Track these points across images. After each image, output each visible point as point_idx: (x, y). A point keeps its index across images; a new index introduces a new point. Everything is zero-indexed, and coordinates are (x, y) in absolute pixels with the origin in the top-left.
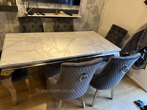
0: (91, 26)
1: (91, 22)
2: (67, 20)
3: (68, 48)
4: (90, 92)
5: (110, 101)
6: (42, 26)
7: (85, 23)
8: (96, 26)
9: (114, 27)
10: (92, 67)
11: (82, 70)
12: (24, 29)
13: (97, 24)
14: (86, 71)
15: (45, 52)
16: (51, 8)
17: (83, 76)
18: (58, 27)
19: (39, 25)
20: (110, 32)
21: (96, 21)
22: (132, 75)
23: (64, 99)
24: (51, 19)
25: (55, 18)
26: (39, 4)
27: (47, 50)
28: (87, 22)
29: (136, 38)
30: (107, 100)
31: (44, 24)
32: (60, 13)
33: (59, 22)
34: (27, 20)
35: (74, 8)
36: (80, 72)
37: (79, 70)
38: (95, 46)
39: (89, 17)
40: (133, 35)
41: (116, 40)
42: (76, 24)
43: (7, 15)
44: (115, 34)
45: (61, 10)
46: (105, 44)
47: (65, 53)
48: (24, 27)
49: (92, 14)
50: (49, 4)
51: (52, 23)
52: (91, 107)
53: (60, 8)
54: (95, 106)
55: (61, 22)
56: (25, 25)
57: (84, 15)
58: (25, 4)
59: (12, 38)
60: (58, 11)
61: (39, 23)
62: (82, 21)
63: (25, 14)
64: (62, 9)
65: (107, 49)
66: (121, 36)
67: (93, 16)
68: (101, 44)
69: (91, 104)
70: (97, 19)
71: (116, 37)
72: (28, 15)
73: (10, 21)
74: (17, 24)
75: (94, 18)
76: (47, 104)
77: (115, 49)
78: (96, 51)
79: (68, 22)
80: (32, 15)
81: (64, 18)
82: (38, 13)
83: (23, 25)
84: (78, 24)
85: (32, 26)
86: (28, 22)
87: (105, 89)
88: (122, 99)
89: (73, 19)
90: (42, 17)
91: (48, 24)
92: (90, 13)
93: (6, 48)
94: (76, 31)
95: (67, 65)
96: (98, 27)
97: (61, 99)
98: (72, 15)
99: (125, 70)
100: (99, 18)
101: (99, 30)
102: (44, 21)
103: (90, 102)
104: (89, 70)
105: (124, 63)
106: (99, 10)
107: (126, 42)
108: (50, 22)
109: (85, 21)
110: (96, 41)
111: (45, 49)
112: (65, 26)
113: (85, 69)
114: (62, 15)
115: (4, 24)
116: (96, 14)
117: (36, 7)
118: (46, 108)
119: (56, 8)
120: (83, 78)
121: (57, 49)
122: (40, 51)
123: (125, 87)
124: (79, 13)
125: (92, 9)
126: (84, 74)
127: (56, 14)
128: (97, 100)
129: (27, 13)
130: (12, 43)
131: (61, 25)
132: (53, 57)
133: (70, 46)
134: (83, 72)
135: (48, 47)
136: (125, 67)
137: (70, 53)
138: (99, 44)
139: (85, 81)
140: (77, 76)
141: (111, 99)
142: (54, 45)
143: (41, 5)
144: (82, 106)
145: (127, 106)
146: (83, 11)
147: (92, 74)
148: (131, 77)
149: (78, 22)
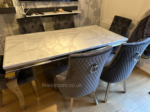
0: (92, 21)
1: (92, 17)
2: (67, 17)
3: (73, 43)
4: (101, 88)
5: (123, 94)
6: (42, 26)
7: (86, 19)
8: (97, 20)
9: (117, 18)
10: (102, 56)
11: (92, 60)
12: (24, 31)
13: (98, 18)
14: (96, 61)
15: (49, 49)
16: (49, 6)
17: (94, 67)
18: (59, 24)
19: (39, 25)
20: (113, 24)
21: (96, 16)
22: (142, 66)
23: (76, 96)
24: (50, 18)
25: (55, 16)
26: (37, 3)
27: (51, 47)
28: (88, 18)
29: (142, 26)
30: (119, 94)
31: (44, 24)
32: (59, 11)
33: (59, 19)
34: (26, 21)
35: (72, 4)
36: (90, 63)
37: (89, 61)
38: (100, 38)
39: (89, 12)
40: (138, 23)
41: (120, 31)
42: (76, 21)
43: (5, 19)
44: (119, 26)
45: (60, 8)
46: (111, 35)
47: (70, 48)
48: (24, 28)
49: (92, 8)
50: (46, 3)
51: (52, 22)
52: (104, 103)
53: (58, 6)
54: (108, 102)
55: (61, 20)
56: (25, 26)
57: (83, 10)
58: (22, 5)
59: (13, 40)
60: (57, 9)
61: (39, 23)
62: (82, 17)
63: (23, 15)
64: (60, 6)
65: (113, 40)
66: (125, 26)
67: (93, 11)
68: (106, 36)
69: (104, 100)
70: (98, 13)
71: (120, 28)
72: (27, 16)
73: (8, 24)
74: (17, 27)
75: (94, 12)
76: (57, 105)
77: (121, 39)
78: (102, 43)
79: (68, 19)
80: (31, 15)
81: (64, 15)
82: (37, 13)
83: (23, 27)
84: (78, 20)
85: (32, 27)
86: (27, 23)
87: (117, 81)
88: (136, 91)
89: (73, 16)
90: (41, 17)
91: (48, 24)
92: (90, 8)
93: (8, 50)
94: (77, 27)
95: (75, 56)
96: (99, 21)
97: (72, 97)
98: (71, 12)
99: (137, 58)
100: (100, 12)
101: (101, 24)
102: (44, 21)
103: (102, 98)
104: (99, 60)
105: (136, 49)
106: (98, 3)
107: (131, 32)
108: (49, 21)
109: (85, 16)
110: (101, 34)
111: (48, 47)
112: (65, 23)
113: (95, 59)
114: (61, 12)
115: (3, 29)
116: (96, 8)
117: (33, 7)
118: (56, 110)
119: (55, 6)
120: (94, 70)
121: (61, 45)
122: (44, 49)
123: (136, 79)
124: (78, 9)
125: (91, 3)
126: (95, 65)
127: (55, 12)
128: (109, 95)
129: (25, 13)
130: (13, 45)
131: (62, 23)
132: (59, 53)
133: (74, 41)
134: (93, 62)
135: (51, 45)
136: (136, 53)
137: (75, 47)
138: (104, 36)
139: (96, 73)
140: (88, 67)
141: (124, 92)
142: (57, 42)
143: (38, 5)
144: (94, 103)
145: (142, 98)
146: (82, 6)
147: (103, 65)
148: (142, 67)
149: (78, 18)
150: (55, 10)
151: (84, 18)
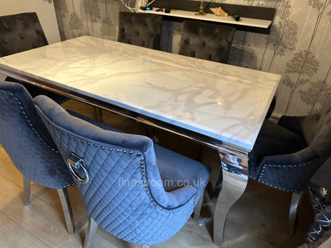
7: (300, 55)
32: (212, 13)
48: (122, 31)
57: (295, 25)
60: (208, 7)
62: (285, 47)
83: (122, 27)
84: (270, 52)
94: (260, 69)
124: (277, 18)
127: (201, 14)
146: (295, 11)
149: (271, 45)
150: (201, 8)
151: (292, 49)
